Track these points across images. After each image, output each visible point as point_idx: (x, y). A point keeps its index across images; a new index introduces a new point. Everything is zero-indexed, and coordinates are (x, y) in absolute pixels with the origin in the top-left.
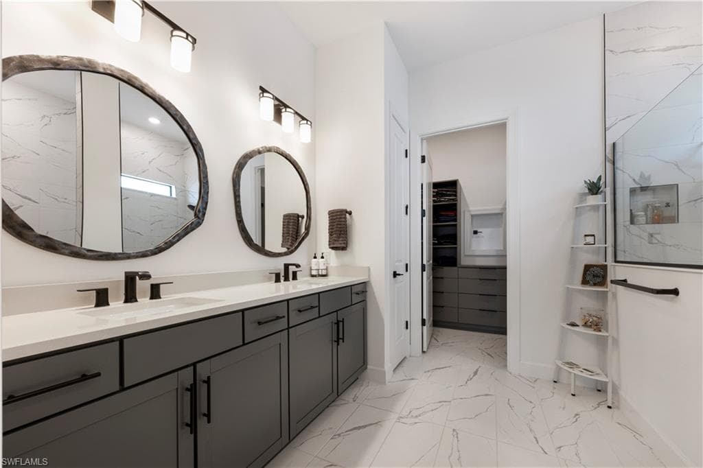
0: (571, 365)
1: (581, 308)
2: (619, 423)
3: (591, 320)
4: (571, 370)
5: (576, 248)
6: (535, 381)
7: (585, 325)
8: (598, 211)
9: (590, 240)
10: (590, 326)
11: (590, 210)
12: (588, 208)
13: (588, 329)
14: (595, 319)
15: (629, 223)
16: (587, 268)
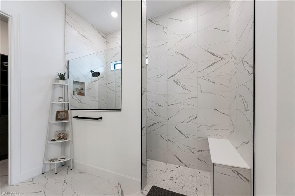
0: (53, 160)
1: (57, 131)
2: (79, 173)
3: (62, 136)
4: (54, 163)
5: (54, 103)
6: (33, 180)
7: (59, 139)
8: (63, 87)
9: (61, 100)
10: (62, 139)
11: (59, 87)
12: (58, 85)
13: (61, 140)
14: (64, 135)
15: (72, 94)
16: (58, 112)
